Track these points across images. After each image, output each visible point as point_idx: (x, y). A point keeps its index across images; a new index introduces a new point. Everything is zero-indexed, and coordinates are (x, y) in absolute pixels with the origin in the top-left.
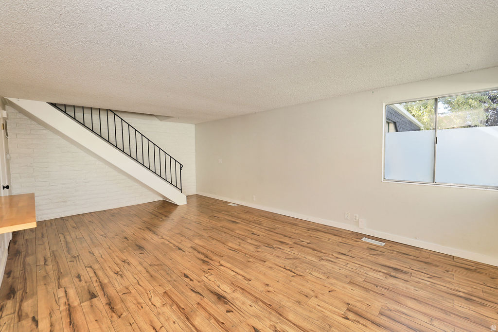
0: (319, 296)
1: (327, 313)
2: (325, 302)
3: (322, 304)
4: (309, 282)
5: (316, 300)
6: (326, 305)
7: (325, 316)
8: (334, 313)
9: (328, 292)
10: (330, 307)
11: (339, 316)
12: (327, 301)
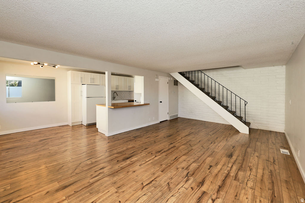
0: (117, 194)
1: (100, 195)
2: (110, 196)
3: (109, 194)
4: (134, 192)
5: (114, 192)
6: (107, 196)
7: (99, 193)
8: (99, 198)
9: (120, 200)
10: (105, 198)
11: (96, 200)
12: (111, 197)
